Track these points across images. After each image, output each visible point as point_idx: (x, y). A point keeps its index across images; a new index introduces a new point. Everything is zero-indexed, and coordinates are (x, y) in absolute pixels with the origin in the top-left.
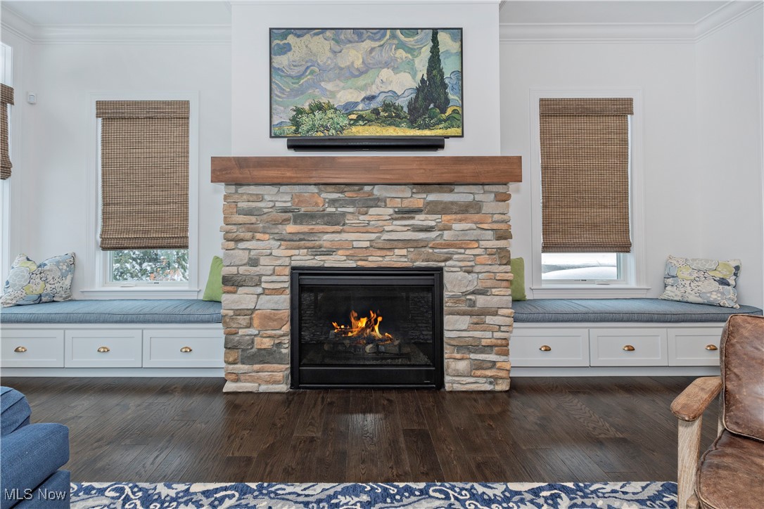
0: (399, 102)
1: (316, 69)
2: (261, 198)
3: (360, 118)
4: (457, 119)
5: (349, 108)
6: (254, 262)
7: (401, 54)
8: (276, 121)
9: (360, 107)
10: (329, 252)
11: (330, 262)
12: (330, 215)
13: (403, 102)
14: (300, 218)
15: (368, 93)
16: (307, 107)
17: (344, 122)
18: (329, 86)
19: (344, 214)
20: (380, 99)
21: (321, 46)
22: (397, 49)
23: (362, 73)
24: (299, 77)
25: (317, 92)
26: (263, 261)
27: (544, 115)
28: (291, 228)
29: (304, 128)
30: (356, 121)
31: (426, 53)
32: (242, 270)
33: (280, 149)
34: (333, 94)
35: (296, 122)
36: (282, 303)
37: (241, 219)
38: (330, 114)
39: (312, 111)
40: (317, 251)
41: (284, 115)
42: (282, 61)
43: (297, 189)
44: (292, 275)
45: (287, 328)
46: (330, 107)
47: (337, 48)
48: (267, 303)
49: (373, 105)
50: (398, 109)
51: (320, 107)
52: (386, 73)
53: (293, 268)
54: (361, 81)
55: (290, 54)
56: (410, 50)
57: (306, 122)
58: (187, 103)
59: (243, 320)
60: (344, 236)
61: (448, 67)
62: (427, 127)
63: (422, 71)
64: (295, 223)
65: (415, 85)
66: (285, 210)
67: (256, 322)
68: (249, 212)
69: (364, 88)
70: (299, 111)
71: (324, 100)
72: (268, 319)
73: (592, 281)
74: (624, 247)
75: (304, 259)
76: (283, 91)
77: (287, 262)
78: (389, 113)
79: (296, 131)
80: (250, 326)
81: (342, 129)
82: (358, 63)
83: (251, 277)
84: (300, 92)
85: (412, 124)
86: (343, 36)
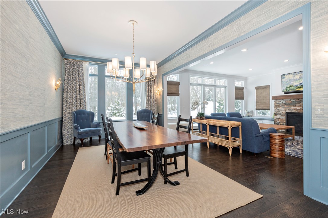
1: (290, 80)
2: (280, 102)
3: (299, 87)
5: (296, 86)
6: (280, 111)
8: (283, 89)
9: (299, 85)
11: (293, 111)
12: (293, 104)
14: (287, 104)
15: (300, 83)
16: (288, 86)
17: (295, 88)
18: (293, 83)
19: (295, 104)
21: (291, 76)
23: (299, 79)
24: (287, 82)
25: (290, 84)
26: (281, 111)
28: (286, 106)
30: (298, 88)
32: (277, 112)
33: (283, 94)
34: (293, 84)
35: (286, 89)
36: (284, 118)
37: (277, 105)
38: (293, 87)
40: (291, 110)
41: (284, 88)
42: (283, 80)
43: (286, 100)
44: (286, 113)
45: (285, 122)
46: (293, 86)
47: (294, 76)
48: (282, 118)
51: (291, 86)
54: (299, 81)
55: (285, 78)
57: (288, 89)
59: (277, 120)
60: (296, 107)
66: (285, 103)
68: (278, 104)
69: (300, 82)
70: (287, 87)
71: (291, 85)
72: (281, 120)
75: (287, 111)
76: (284, 84)
77: (285, 111)
79: (286, 91)
80: (279, 121)
81: (295, 89)
82: (298, 78)
83: (279, 114)
84: (287, 84)
86: (295, 74)
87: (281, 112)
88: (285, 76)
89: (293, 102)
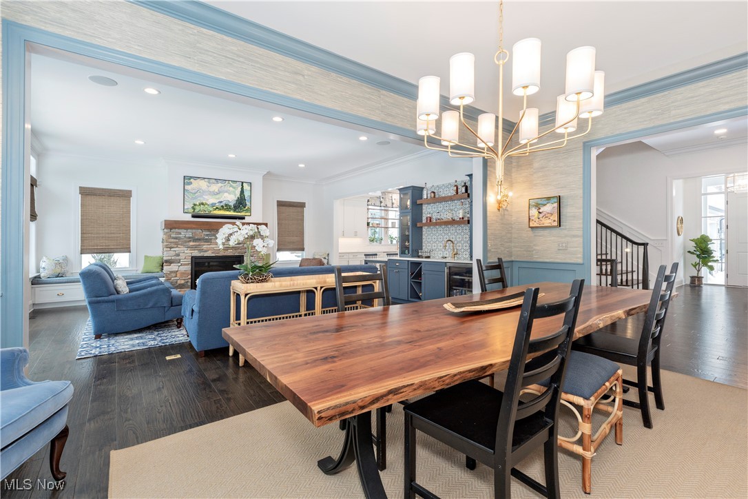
0: (230, 204)
1: (201, 191)
2: (180, 234)
3: (217, 208)
4: (249, 210)
5: (213, 205)
6: (178, 255)
7: (231, 189)
8: (186, 208)
9: (217, 205)
10: (206, 251)
11: (206, 254)
12: (206, 239)
13: (232, 204)
14: (195, 240)
15: (220, 200)
16: (198, 204)
17: (211, 209)
18: (206, 197)
19: (211, 239)
20: (224, 202)
21: (203, 184)
22: (230, 187)
23: (218, 194)
24: (195, 193)
25: (202, 199)
26: (181, 254)
27: (278, 205)
28: (191, 243)
29: (196, 211)
30: (215, 209)
31: (239, 189)
32: (173, 258)
33: (188, 217)
34: (207, 200)
35: (193, 208)
36: (189, 267)
37: (173, 240)
38: (206, 206)
39: (200, 205)
40: (201, 251)
41: (189, 206)
42: (187, 187)
43: (194, 231)
44: (192, 259)
45: (190, 277)
46: (206, 204)
47: (209, 185)
48: (183, 269)
49: (222, 204)
50: (230, 206)
51: (203, 204)
52: (226, 194)
53: (192, 257)
54: (217, 196)
55: (191, 185)
56: (234, 188)
57: (197, 209)
58: (131, 191)
59: (173, 275)
60: (211, 246)
61: (247, 194)
62: (239, 212)
63: (238, 195)
64: (193, 242)
65: (236, 199)
66: (190, 238)
67: (178, 275)
68: (176, 238)
69: (218, 198)
70: (195, 205)
71: (204, 202)
72: (183, 274)
75: (196, 253)
76: (189, 197)
77: (190, 255)
78: (227, 207)
79: (194, 211)
80: (176, 276)
81: (211, 211)
82: (217, 191)
83: (176, 260)
84: (195, 198)
85: (235, 211)
86: (211, 181)
87: (182, 256)
88: (192, 180)
89: (207, 235)
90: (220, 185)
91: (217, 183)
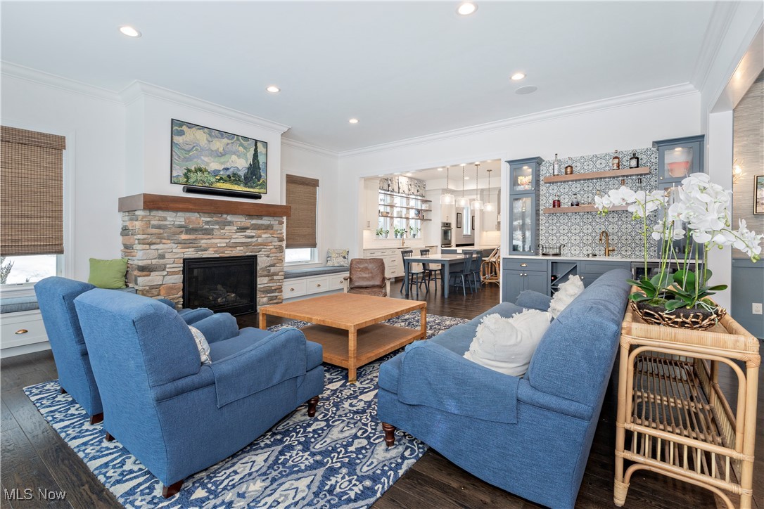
0: (240, 173)
1: (199, 148)
2: (165, 219)
3: (221, 179)
4: (264, 185)
5: (216, 173)
6: (163, 257)
7: (241, 149)
8: (175, 174)
9: (221, 173)
10: (205, 250)
11: (206, 255)
12: (206, 229)
13: (242, 173)
14: (189, 231)
15: (226, 166)
16: (193, 169)
17: (213, 180)
18: (206, 159)
19: (213, 229)
20: (231, 170)
21: (202, 137)
22: (239, 146)
23: (222, 155)
24: (189, 151)
25: (199, 161)
26: (167, 256)
27: (287, 182)
28: (184, 237)
29: (191, 180)
30: (219, 180)
31: (252, 150)
32: (154, 262)
33: (177, 191)
34: (208, 164)
35: (186, 176)
36: (178, 279)
37: (153, 231)
38: (206, 174)
39: (196, 171)
40: (198, 249)
41: (179, 172)
42: (176, 139)
43: (187, 215)
44: (184, 263)
45: (181, 293)
46: (206, 171)
47: (210, 139)
48: (170, 280)
49: (228, 173)
50: (240, 177)
52: (234, 157)
53: (184, 260)
54: (222, 160)
55: (184, 136)
56: (245, 148)
57: (193, 177)
60: (213, 241)
61: (261, 159)
62: (252, 187)
63: (250, 160)
64: (186, 233)
65: (247, 166)
66: (181, 226)
67: (162, 292)
68: (159, 227)
69: (224, 163)
70: (189, 170)
71: (203, 166)
72: (171, 289)
73: (303, 261)
74: (314, 245)
75: (191, 253)
76: (179, 157)
77: (182, 256)
78: (234, 178)
79: (187, 181)
80: (159, 294)
81: (212, 183)
82: (221, 150)
83: (160, 266)
84: (186, 160)
85: (246, 185)
86: (213, 133)
87: (169, 259)
88: (184, 128)
89: (207, 223)
90: (226, 141)
91: (222, 137)
